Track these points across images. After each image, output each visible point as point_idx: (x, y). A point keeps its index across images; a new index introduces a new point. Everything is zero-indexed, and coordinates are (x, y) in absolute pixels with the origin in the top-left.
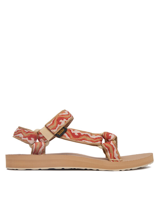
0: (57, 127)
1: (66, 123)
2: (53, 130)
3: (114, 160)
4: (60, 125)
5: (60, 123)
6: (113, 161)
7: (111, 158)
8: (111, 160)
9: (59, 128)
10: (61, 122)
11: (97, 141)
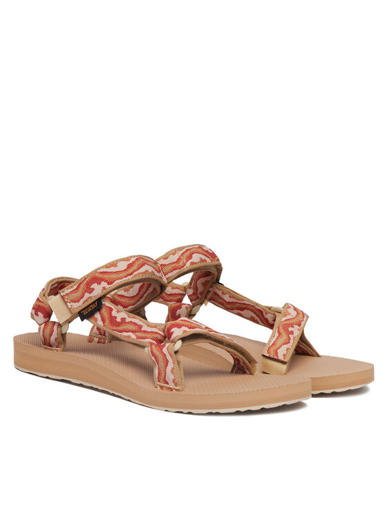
0: (82, 297)
1: (105, 292)
2: (72, 304)
3: (164, 387)
4: (91, 295)
5: (91, 291)
6: (161, 387)
7: (159, 381)
8: (158, 385)
9: (86, 301)
10: (94, 289)
11: (144, 338)
